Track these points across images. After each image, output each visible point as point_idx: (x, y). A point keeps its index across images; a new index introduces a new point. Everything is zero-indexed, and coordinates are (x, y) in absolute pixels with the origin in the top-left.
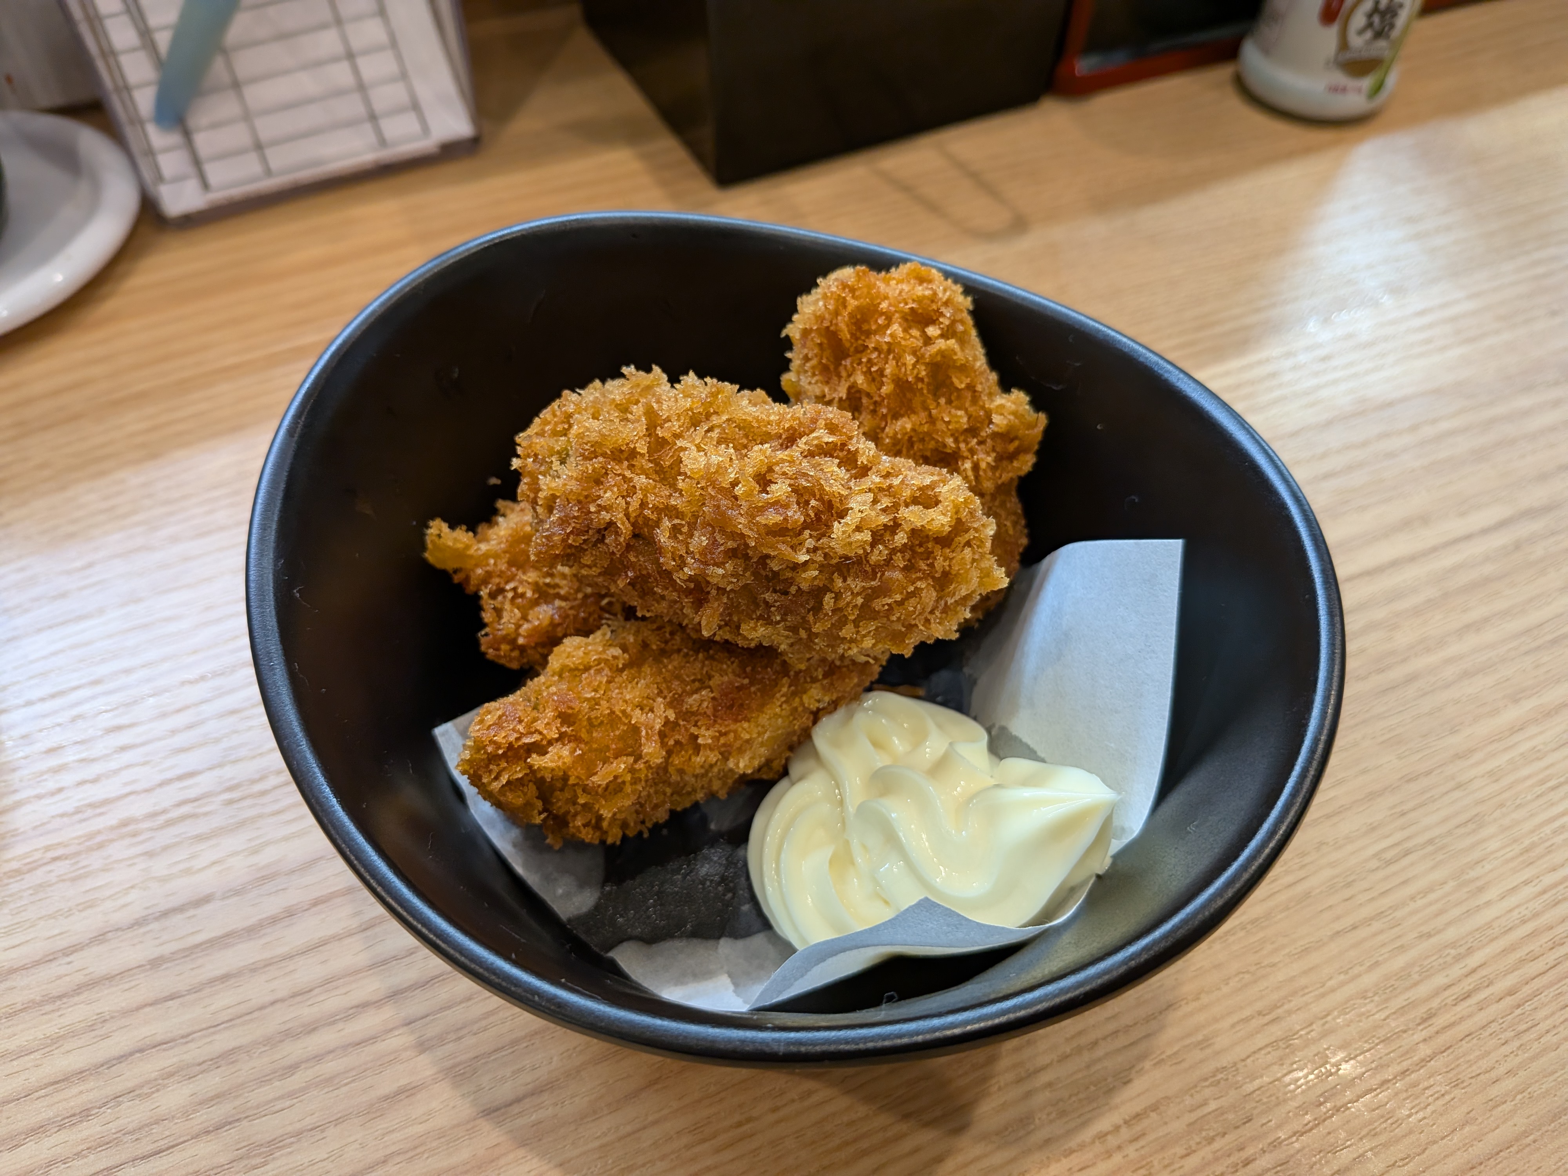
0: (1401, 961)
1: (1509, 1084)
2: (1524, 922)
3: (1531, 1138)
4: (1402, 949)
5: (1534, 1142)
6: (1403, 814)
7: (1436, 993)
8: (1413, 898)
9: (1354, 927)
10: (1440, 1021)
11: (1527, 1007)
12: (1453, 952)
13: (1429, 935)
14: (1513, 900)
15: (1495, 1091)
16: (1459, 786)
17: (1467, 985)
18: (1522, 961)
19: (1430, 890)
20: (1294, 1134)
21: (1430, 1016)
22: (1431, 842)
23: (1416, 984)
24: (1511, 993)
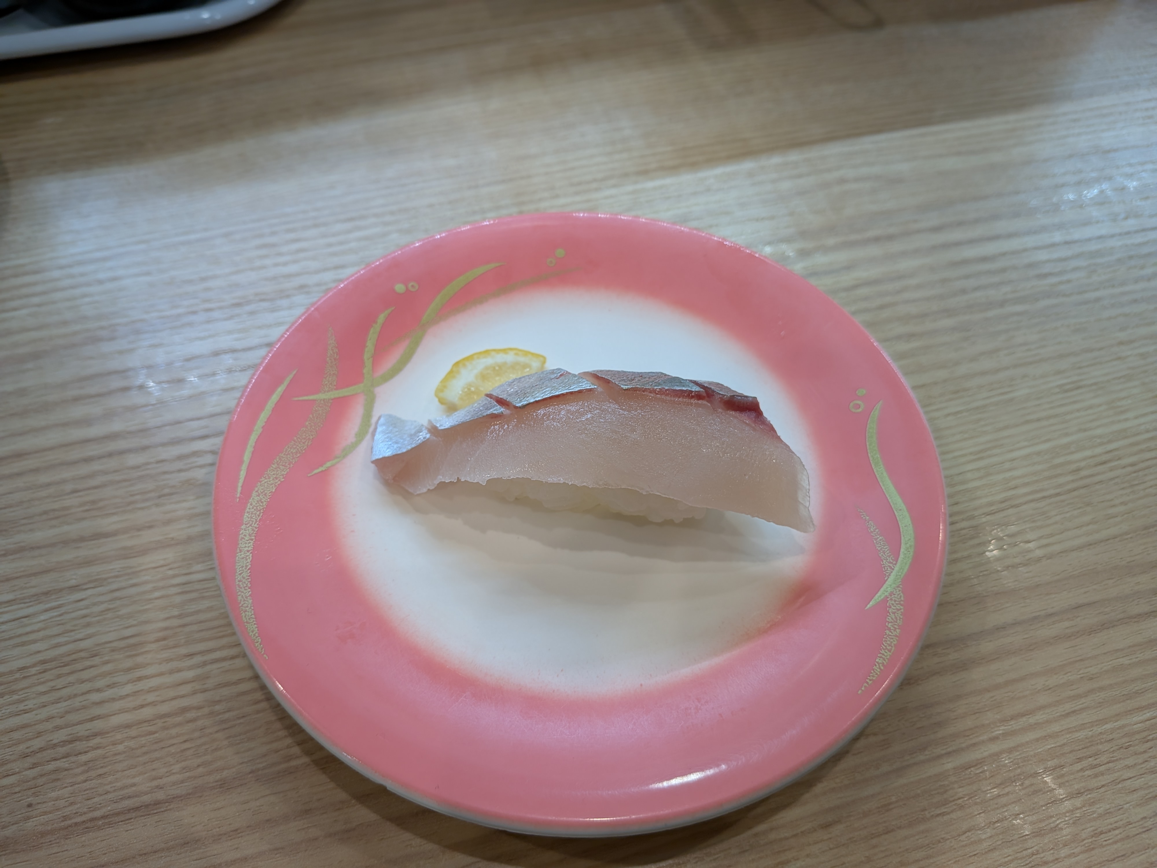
0: (1065, 440)
1: (1122, 508)
2: (1147, 431)
3: (1129, 536)
4: (1067, 435)
5: (1131, 538)
6: (1080, 368)
7: (1085, 459)
8: (1078, 410)
9: (1038, 420)
10: (1084, 473)
11: (1141, 473)
12: (1099, 441)
13: (1085, 430)
14: (1142, 420)
15: (1111, 511)
16: (1119, 358)
17: (1104, 458)
18: (1142, 451)
19: (1090, 407)
20: (984, 514)
21: (1078, 470)
22: (1095, 384)
23: (1072, 453)
24: (1132, 465)
